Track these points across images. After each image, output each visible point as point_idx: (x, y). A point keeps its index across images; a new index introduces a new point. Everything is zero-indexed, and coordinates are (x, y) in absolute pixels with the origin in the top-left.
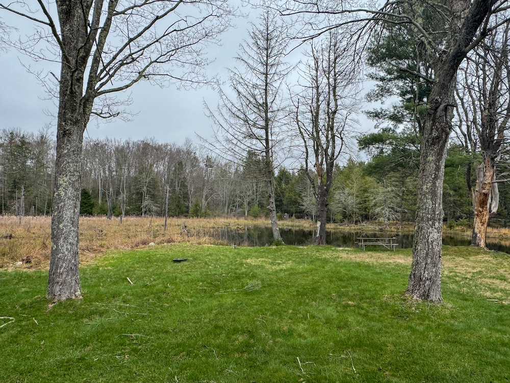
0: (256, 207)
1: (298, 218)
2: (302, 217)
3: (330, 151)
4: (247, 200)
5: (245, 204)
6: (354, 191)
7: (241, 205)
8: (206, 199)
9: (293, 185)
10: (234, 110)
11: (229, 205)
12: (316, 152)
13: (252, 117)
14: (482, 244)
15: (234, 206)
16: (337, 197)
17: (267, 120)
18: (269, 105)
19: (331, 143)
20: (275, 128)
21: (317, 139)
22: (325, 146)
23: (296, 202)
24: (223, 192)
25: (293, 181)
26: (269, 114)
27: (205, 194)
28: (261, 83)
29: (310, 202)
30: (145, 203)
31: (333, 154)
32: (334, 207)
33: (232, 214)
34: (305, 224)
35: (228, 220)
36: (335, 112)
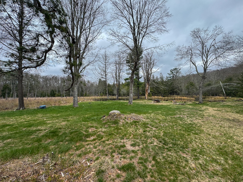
0: (102, 94)
1: (113, 96)
2: (114, 96)
3: (119, 81)
4: (100, 92)
5: (99, 93)
6: (126, 89)
7: (98, 93)
8: (88, 92)
9: (111, 88)
10: (99, 72)
11: (95, 93)
12: (116, 81)
13: (102, 74)
14: (147, 98)
15: (96, 93)
16: (122, 90)
17: (106, 74)
18: (106, 71)
19: (119, 80)
20: (108, 76)
21: (116, 78)
22: (118, 80)
23: (112, 92)
24: (93, 90)
25: (111, 87)
26: (106, 73)
27: (88, 90)
28: (104, 66)
29: (115, 92)
30: (71, 93)
31: (120, 82)
32: (121, 93)
33: (96, 95)
34: (115, 97)
35: (95, 97)
36: (120, 73)
